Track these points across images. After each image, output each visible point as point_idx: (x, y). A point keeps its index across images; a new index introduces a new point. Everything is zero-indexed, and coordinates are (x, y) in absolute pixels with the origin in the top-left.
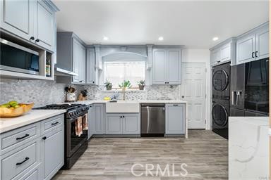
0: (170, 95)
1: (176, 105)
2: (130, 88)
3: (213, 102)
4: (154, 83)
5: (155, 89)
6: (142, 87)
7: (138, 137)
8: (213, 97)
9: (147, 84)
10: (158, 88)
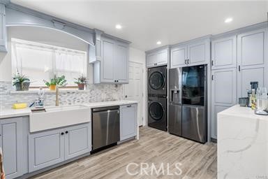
0: (115, 96)
1: (129, 106)
2: (64, 87)
3: (149, 100)
4: (103, 81)
5: (99, 89)
6: (81, 87)
7: (86, 157)
8: (149, 95)
9: (90, 81)
10: (103, 87)
